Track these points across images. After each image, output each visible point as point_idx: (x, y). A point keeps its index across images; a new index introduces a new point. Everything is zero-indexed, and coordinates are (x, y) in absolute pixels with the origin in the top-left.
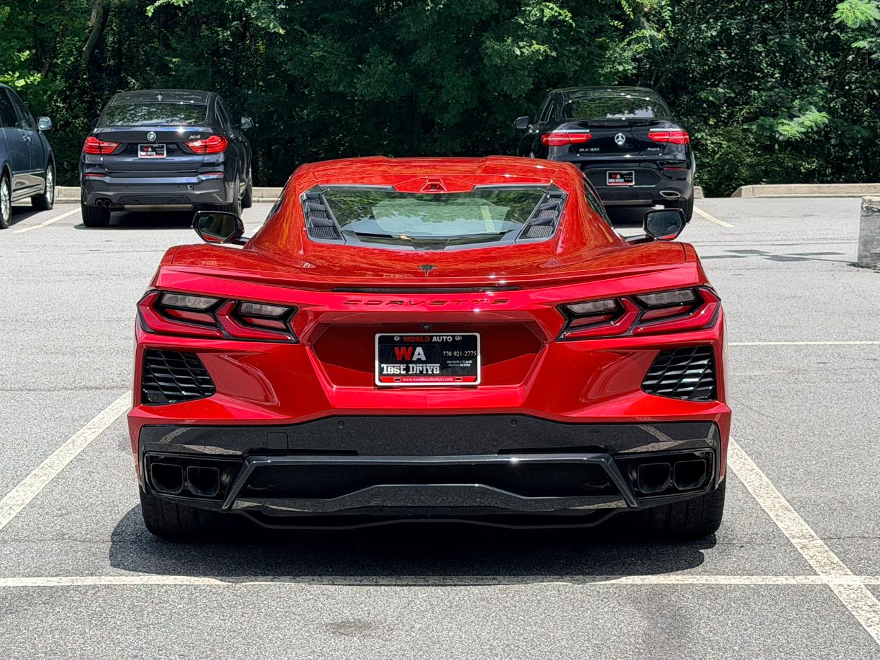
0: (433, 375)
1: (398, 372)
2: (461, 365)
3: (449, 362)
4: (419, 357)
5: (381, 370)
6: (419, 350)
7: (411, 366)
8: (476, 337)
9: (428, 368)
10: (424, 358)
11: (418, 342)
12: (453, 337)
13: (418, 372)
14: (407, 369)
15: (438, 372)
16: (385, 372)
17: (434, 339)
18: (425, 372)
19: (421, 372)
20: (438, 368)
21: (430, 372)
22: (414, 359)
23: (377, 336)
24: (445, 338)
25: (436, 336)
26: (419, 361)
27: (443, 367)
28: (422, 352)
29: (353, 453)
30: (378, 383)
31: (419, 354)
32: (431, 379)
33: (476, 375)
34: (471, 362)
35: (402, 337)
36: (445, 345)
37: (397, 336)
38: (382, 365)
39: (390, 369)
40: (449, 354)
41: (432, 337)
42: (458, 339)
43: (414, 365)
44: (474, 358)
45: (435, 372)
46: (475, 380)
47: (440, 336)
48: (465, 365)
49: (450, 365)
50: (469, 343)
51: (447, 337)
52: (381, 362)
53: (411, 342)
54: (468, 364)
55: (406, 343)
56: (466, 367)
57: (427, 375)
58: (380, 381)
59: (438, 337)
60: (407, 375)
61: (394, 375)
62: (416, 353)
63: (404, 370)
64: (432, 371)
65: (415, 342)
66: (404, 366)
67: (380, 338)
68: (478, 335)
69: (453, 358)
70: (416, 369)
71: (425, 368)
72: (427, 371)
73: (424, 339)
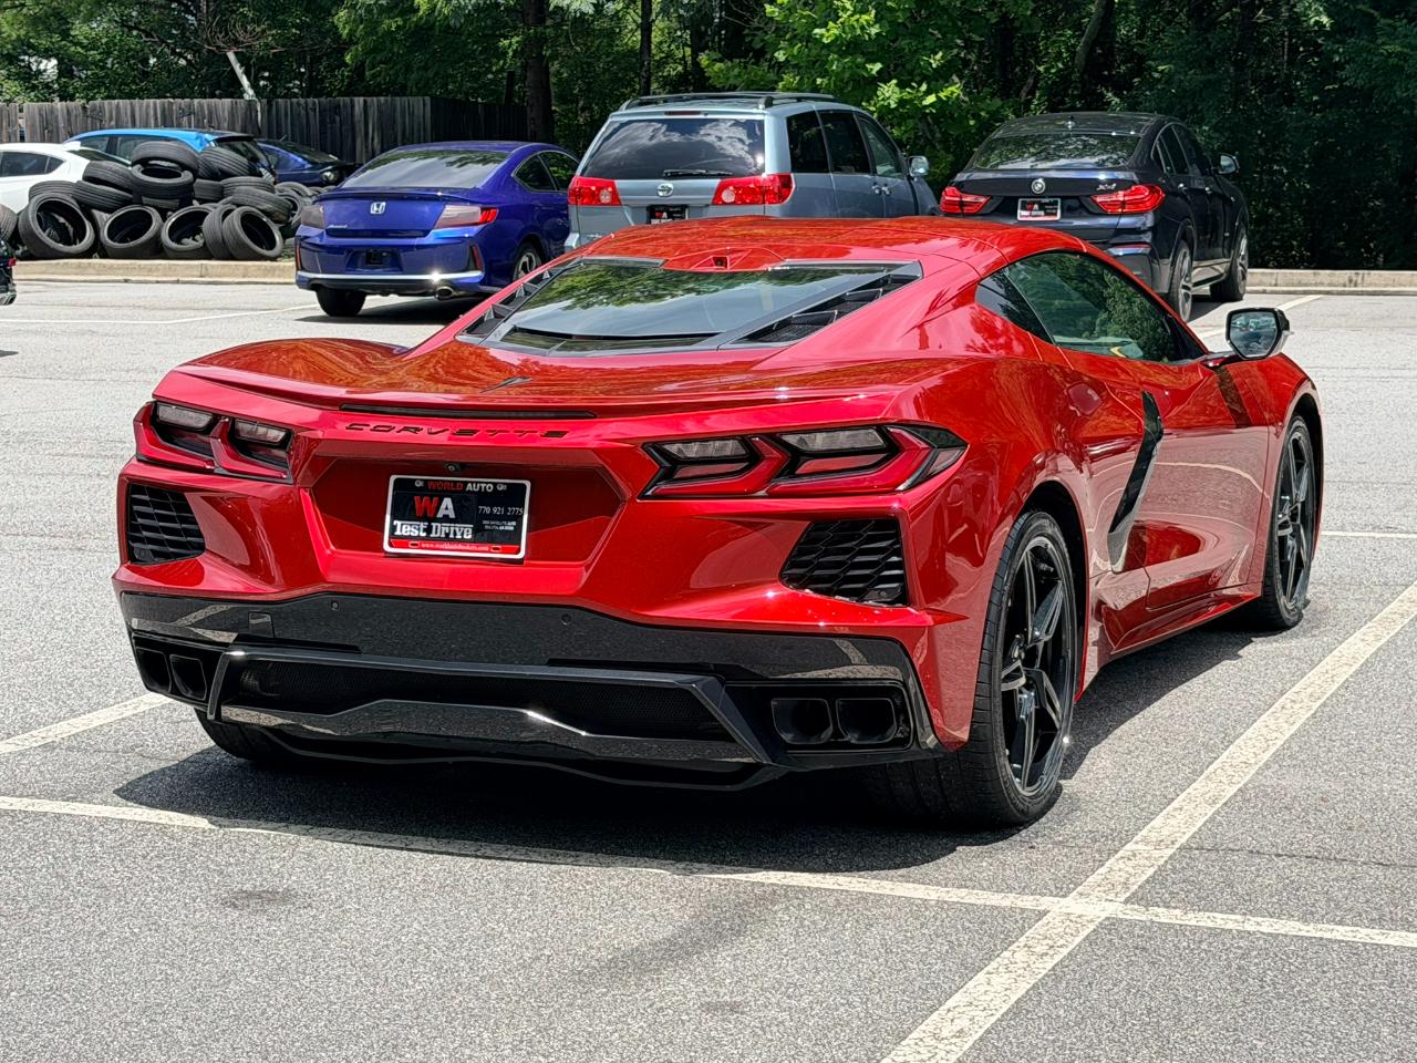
0: (463, 541)
1: (416, 534)
2: (502, 528)
3: (485, 522)
4: (446, 512)
5: (393, 528)
6: (447, 502)
7: (434, 525)
8: (524, 486)
9: (457, 529)
10: (452, 515)
11: (447, 491)
12: (495, 484)
13: (443, 535)
14: (428, 530)
15: (470, 537)
16: (398, 533)
17: (469, 487)
18: (452, 536)
19: (447, 535)
20: (470, 530)
21: (459, 537)
22: (440, 515)
23: (393, 478)
24: (483, 485)
25: (472, 483)
26: (446, 519)
27: (478, 530)
28: (451, 506)
29: (352, 649)
30: (386, 547)
31: (447, 509)
32: (460, 547)
33: (519, 544)
34: (514, 523)
35: (426, 481)
36: (483, 497)
37: (419, 480)
38: (395, 522)
39: (405, 529)
40: (487, 510)
41: (466, 483)
42: (501, 488)
43: (439, 525)
44: (518, 518)
45: (465, 537)
46: (518, 551)
47: (477, 483)
48: (507, 528)
49: (487, 527)
50: (514, 496)
51: (486, 484)
52: (394, 517)
53: (436, 490)
54: (510, 526)
55: (431, 490)
56: (507, 531)
57: (455, 540)
58: (391, 545)
59: (475, 484)
60: (428, 539)
61: (410, 537)
62: (443, 506)
63: (425, 530)
64: (462, 534)
65: (443, 491)
66: (423, 525)
67: (396, 481)
68: (528, 484)
69: (491, 517)
70: (440, 530)
71: (452, 529)
72: (455, 534)
73: (455, 486)
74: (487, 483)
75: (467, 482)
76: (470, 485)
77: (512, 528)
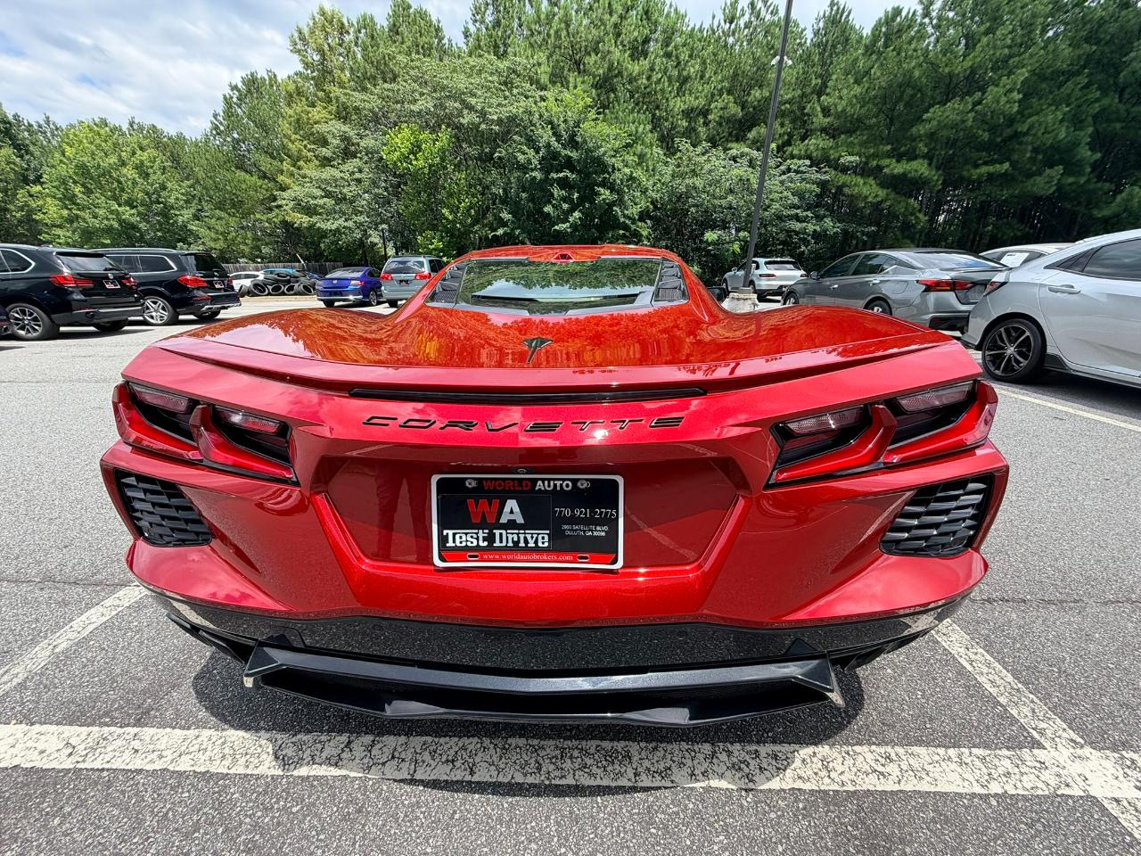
0: (537, 549)
1: (475, 544)
2: (589, 534)
3: (566, 527)
4: (512, 517)
5: (443, 540)
6: (512, 504)
7: (497, 532)
8: (615, 484)
9: (529, 537)
10: (520, 520)
11: (510, 491)
12: (574, 481)
13: (510, 544)
14: (490, 538)
15: (546, 544)
16: (450, 544)
17: (540, 485)
18: (522, 544)
19: (516, 543)
20: (546, 537)
21: (531, 544)
22: (503, 520)
23: (435, 479)
24: (558, 483)
25: (543, 480)
26: (512, 525)
27: (556, 537)
28: (517, 509)
30: (437, 562)
31: (512, 512)
32: (535, 557)
33: (616, 552)
34: (606, 528)
35: (480, 480)
36: (559, 496)
38: (445, 532)
39: (460, 538)
40: (567, 512)
41: (534, 481)
42: (583, 485)
43: (504, 532)
44: (612, 522)
45: (540, 544)
46: (615, 561)
47: (549, 480)
48: (595, 533)
49: (568, 533)
50: (603, 495)
51: (562, 481)
52: (443, 525)
53: (495, 491)
54: (600, 532)
55: (489, 491)
56: (597, 537)
57: (527, 549)
58: (442, 559)
59: (546, 483)
60: (490, 549)
61: (467, 549)
62: (507, 509)
63: (485, 539)
64: (536, 542)
65: (504, 491)
66: (483, 533)
67: (440, 482)
68: (620, 480)
69: (573, 520)
70: (504, 538)
71: (522, 536)
72: (526, 541)
73: (520, 485)
74: (564, 480)
75: (536, 480)
76: (540, 482)
77: (603, 534)
